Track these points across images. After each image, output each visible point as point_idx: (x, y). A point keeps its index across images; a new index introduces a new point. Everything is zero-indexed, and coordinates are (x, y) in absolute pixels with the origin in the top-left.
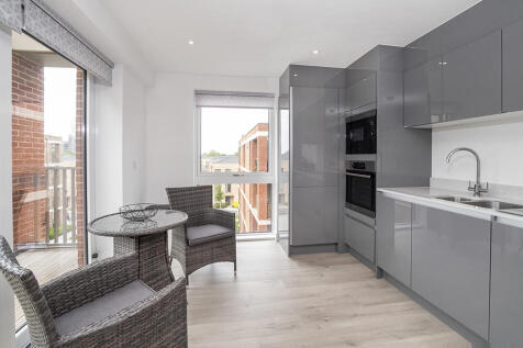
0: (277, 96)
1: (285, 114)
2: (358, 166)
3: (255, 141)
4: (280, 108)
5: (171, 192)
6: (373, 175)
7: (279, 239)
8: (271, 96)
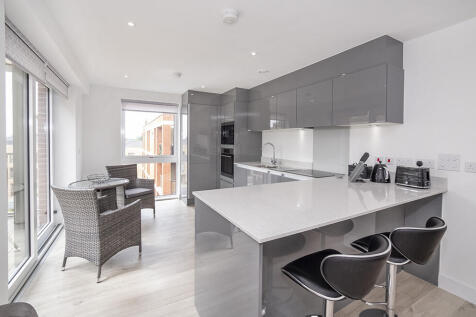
0: (180, 105)
1: (185, 118)
2: (226, 151)
3: (160, 128)
4: (181, 114)
5: (109, 168)
6: (233, 156)
7: (180, 198)
8: (176, 105)
